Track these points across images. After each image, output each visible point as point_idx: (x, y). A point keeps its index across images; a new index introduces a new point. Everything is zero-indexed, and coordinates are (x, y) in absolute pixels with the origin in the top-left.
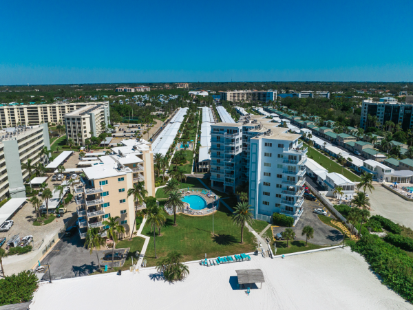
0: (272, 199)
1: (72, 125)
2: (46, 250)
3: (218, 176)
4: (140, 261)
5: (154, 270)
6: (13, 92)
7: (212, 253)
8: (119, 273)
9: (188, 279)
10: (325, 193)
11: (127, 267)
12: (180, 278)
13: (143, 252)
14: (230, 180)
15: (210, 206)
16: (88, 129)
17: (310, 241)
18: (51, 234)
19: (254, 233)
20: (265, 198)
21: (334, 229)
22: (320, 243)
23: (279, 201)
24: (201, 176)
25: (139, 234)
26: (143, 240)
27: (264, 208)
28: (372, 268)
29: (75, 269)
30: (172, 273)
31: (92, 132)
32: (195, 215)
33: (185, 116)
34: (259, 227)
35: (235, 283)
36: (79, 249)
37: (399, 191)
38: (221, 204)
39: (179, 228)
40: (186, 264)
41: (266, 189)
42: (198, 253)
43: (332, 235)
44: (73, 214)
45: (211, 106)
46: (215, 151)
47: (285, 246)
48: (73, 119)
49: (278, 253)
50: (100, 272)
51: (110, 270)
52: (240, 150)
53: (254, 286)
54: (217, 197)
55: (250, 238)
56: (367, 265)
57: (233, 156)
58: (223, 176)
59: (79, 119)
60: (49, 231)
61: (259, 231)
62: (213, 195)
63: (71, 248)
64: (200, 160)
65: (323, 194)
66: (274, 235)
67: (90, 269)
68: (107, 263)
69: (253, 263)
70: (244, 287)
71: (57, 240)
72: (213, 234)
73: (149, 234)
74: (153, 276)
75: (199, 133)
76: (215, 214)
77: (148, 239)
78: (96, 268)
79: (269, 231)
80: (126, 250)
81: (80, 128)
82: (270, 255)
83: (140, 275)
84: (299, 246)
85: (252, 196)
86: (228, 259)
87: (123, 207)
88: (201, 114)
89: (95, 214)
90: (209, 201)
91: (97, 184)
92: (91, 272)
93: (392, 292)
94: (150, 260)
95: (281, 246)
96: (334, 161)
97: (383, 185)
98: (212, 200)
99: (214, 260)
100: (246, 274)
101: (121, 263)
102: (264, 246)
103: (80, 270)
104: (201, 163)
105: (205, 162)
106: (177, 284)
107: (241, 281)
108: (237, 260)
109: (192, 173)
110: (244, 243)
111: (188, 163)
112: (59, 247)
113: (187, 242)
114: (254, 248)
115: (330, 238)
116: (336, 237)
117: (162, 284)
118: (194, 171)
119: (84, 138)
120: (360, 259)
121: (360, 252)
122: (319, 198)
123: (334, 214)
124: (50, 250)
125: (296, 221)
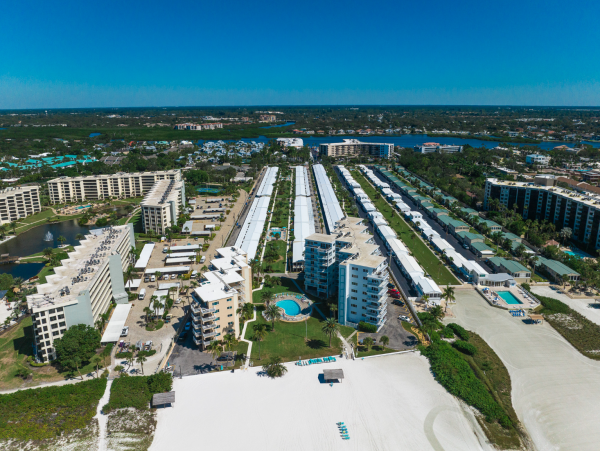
0: (359, 311)
1: (150, 215)
2: (167, 353)
3: (312, 282)
4: (248, 362)
5: (260, 369)
6: (30, 126)
7: (305, 355)
8: (233, 371)
9: (286, 376)
10: (414, 299)
11: (238, 366)
12: (280, 375)
13: (249, 354)
14: (323, 288)
15: (304, 312)
16: (168, 219)
17: (387, 346)
18: (165, 339)
19: (342, 338)
20: (354, 309)
21: (412, 335)
22: (396, 348)
23: (364, 312)
24: (294, 276)
25: (242, 339)
26: (247, 344)
27: (352, 316)
28: (431, 369)
29: (196, 368)
30: (274, 371)
31: (172, 222)
32: (290, 321)
33: (274, 185)
34: (346, 334)
35: (322, 378)
36: (194, 352)
37: (488, 296)
38: (314, 310)
39: (276, 333)
40: (285, 364)
41: (353, 302)
42: (293, 356)
43: (408, 340)
44: (179, 319)
45: (307, 163)
46: (310, 254)
47: (366, 350)
48: (152, 209)
49: (359, 356)
50: (217, 370)
51: (225, 369)
52: (334, 261)
53: (336, 381)
54: (311, 302)
55: (338, 342)
56: (429, 366)
57: (326, 268)
58: (317, 283)
59: (159, 209)
60: (163, 335)
61: (346, 336)
62: (307, 300)
63: (187, 351)
64: (294, 261)
65: (412, 300)
66: (358, 340)
67: (209, 368)
68: (221, 363)
69: (337, 364)
70: (329, 381)
71: (174, 344)
72: (307, 339)
73: (250, 339)
74: (259, 373)
75: (293, 215)
76: (308, 321)
77: (250, 343)
78: (214, 367)
79: (355, 337)
80: (235, 353)
81: (160, 217)
82: (352, 357)
83: (248, 373)
84: (378, 350)
85: (341, 307)
86: (318, 361)
87: (230, 320)
88: (294, 179)
89: (209, 327)
90: (303, 306)
91: (210, 305)
92: (210, 370)
93: (440, 386)
94: (255, 361)
95: (361, 350)
96: (438, 257)
97: (476, 289)
98: (306, 306)
99: (307, 361)
100: (330, 372)
101: (232, 363)
102: (348, 349)
103: (201, 369)
104: (295, 264)
105: (299, 263)
106: (277, 379)
107: (326, 378)
108: (325, 361)
109: (286, 272)
110: (332, 347)
111: (282, 258)
112: (176, 350)
113: (284, 346)
114: (339, 351)
115: (406, 343)
116: (412, 342)
117: (267, 379)
118: (288, 270)
119: (164, 227)
120: (425, 361)
121: (427, 355)
122: (407, 303)
123: (416, 321)
124: (170, 353)
125: (379, 329)
